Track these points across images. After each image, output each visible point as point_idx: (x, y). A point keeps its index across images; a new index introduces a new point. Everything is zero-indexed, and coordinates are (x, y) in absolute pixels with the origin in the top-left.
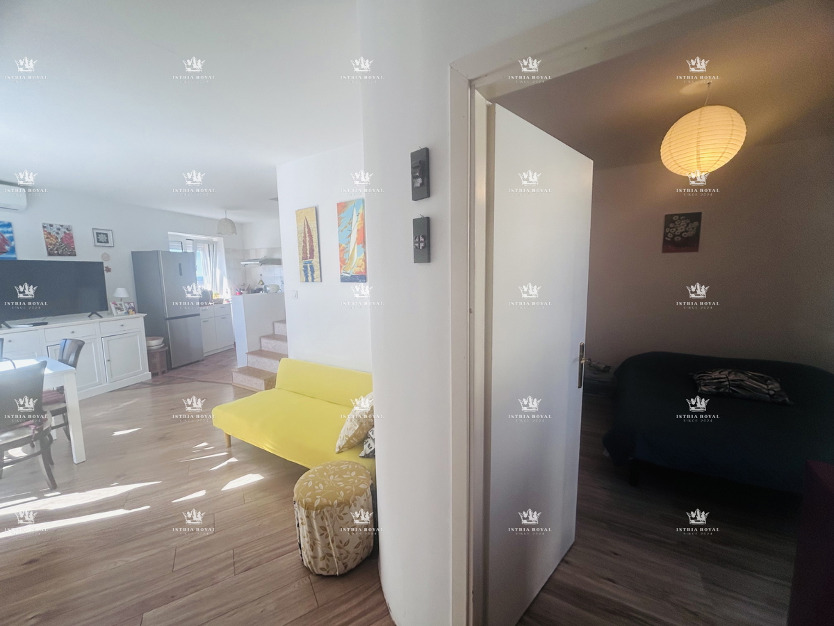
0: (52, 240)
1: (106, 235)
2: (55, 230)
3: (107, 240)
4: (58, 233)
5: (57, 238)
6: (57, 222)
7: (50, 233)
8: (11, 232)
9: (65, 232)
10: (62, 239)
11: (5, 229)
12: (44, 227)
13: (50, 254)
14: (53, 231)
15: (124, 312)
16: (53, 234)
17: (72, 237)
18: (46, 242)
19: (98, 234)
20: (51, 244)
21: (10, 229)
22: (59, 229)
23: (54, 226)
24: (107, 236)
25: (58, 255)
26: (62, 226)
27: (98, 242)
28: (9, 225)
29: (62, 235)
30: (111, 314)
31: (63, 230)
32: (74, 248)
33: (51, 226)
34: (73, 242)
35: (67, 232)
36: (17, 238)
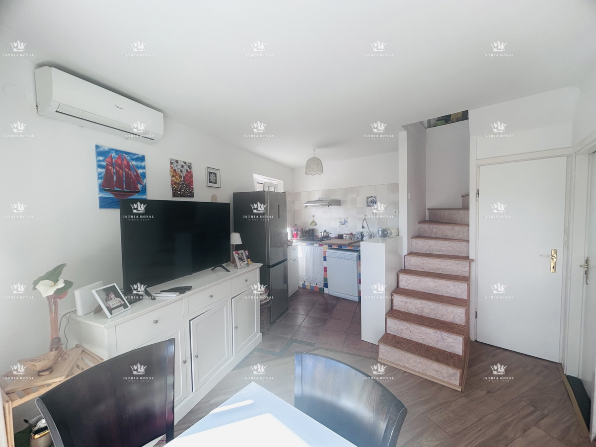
0: (176, 179)
1: (215, 174)
2: (180, 167)
3: (216, 180)
4: (181, 171)
5: (181, 176)
6: (182, 158)
7: (175, 170)
8: (144, 168)
9: (187, 170)
10: (184, 178)
11: (139, 164)
12: (172, 163)
13: (175, 195)
14: (178, 168)
15: (245, 263)
16: (178, 171)
17: (192, 176)
18: (172, 181)
19: (210, 173)
20: (176, 183)
21: (143, 164)
22: (182, 166)
23: (179, 162)
24: (216, 177)
25: (181, 196)
26: (185, 163)
27: (210, 182)
28: (142, 159)
29: (185, 173)
31: (186, 167)
32: (193, 189)
33: (177, 162)
34: (192, 181)
35: (189, 170)
36: (147, 175)
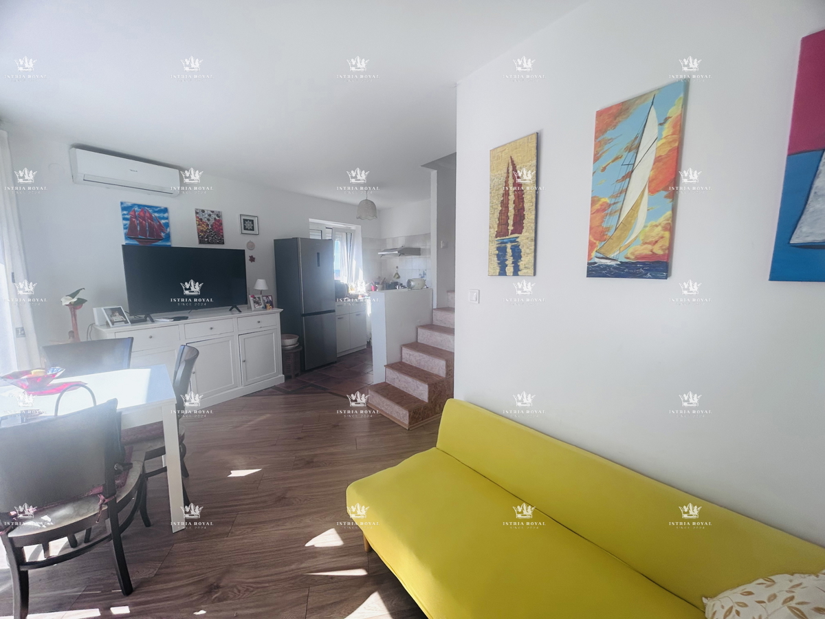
0: (203, 227)
1: (252, 221)
2: (207, 216)
3: (253, 227)
4: (209, 220)
5: (208, 225)
6: (208, 206)
7: (201, 220)
8: (167, 218)
9: (215, 219)
10: (212, 226)
11: (161, 215)
12: (197, 213)
13: (201, 242)
14: (205, 217)
16: (205, 220)
17: (221, 224)
18: (198, 229)
19: (245, 220)
20: (202, 231)
21: (166, 215)
22: (210, 215)
23: (206, 212)
24: (253, 223)
25: (209, 243)
26: (213, 212)
27: (245, 229)
28: (165, 210)
29: (212, 221)
30: (250, 308)
31: (214, 216)
32: (223, 236)
33: (203, 211)
34: (222, 229)
35: (217, 218)
36: (172, 225)
